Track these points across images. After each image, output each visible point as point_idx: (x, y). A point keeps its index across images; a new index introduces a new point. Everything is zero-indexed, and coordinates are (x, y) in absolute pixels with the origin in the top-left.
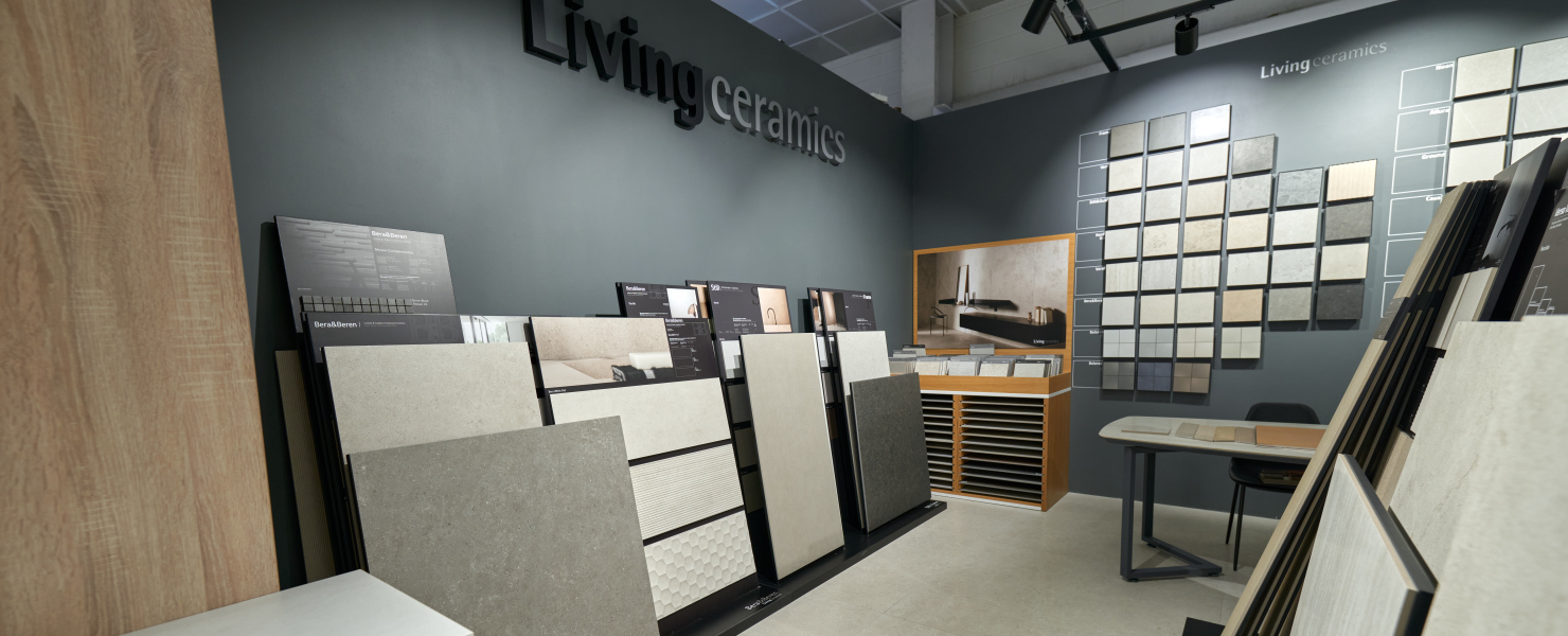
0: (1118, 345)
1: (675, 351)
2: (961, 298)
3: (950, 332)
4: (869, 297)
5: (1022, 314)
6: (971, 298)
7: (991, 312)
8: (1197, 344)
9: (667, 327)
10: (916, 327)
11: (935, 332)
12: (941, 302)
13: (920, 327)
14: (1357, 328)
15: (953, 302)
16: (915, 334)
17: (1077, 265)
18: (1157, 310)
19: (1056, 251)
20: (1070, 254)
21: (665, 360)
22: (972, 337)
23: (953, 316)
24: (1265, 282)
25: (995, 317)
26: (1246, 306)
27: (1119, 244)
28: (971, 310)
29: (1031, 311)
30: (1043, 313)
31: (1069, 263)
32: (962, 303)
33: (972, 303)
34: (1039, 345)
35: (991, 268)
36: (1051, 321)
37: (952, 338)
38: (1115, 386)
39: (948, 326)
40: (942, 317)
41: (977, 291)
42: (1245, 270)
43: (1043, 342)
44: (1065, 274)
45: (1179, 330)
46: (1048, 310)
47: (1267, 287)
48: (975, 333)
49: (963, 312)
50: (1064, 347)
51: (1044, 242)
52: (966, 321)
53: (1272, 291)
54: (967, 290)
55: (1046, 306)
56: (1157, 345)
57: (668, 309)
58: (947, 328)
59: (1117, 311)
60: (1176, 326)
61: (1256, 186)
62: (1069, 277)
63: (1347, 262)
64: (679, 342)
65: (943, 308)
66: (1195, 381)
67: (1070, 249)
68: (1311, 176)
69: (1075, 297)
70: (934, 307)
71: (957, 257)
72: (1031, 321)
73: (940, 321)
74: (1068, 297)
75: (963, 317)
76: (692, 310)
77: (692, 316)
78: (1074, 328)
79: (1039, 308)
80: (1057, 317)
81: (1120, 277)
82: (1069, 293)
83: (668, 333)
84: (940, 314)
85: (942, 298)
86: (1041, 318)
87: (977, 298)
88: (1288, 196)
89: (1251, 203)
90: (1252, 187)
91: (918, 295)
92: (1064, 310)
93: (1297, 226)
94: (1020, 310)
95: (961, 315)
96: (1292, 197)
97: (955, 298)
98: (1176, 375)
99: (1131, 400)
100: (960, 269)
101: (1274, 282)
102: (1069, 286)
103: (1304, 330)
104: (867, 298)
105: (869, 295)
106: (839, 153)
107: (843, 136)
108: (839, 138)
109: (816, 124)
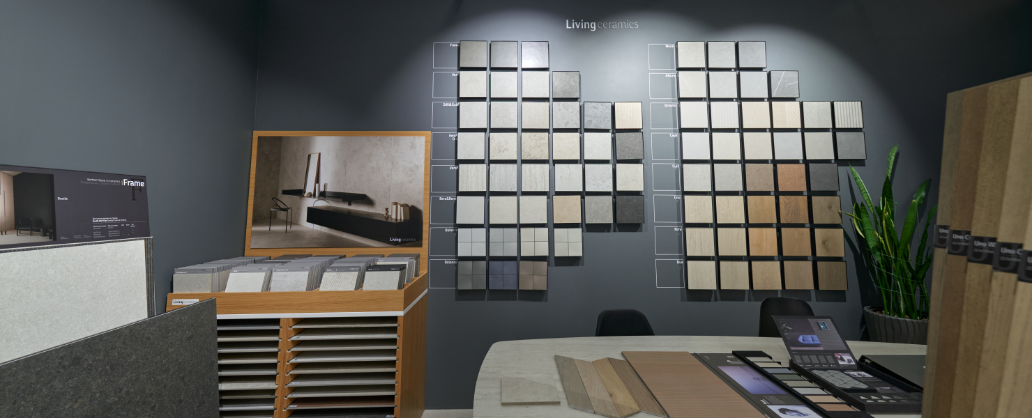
0: (471, 244)
2: (310, 188)
3: (294, 228)
4: (142, 184)
5: (378, 210)
6: (322, 189)
7: (344, 206)
8: (535, 243)
10: (250, 221)
11: (274, 228)
12: (285, 192)
13: (256, 222)
14: (641, 232)
15: (300, 193)
16: (248, 231)
17: (432, 162)
18: (503, 210)
19: (413, 146)
20: (426, 150)
22: (321, 233)
23: (299, 209)
24: (581, 190)
25: (349, 212)
26: (569, 210)
27: (470, 146)
28: (321, 204)
29: (388, 207)
30: (400, 209)
31: (426, 160)
32: (310, 195)
33: (323, 195)
34: (396, 244)
35: (345, 159)
36: (408, 218)
37: (297, 236)
38: (469, 287)
39: (291, 221)
40: (284, 210)
41: (329, 181)
42: (567, 178)
43: (400, 240)
44: (422, 170)
45: (522, 230)
46: (404, 206)
47: (583, 194)
48: (324, 230)
49: (311, 205)
50: (421, 246)
51: (402, 137)
52: (314, 216)
53: (587, 198)
54: (317, 181)
55: (402, 203)
56: (504, 244)
58: (291, 224)
59: (469, 210)
60: (519, 226)
61: (570, 110)
62: (427, 174)
63: (631, 177)
65: (287, 200)
66: (536, 278)
67: (426, 146)
68: (603, 108)
69: (431, 194)
70: (275, 199)
71: (306, 143)
72: (388, 217)
73: (282, 215)
74: (426, 194)
75: (311, 210)
78: (430, 226)
79: (396, 204)
80: (414, 213)
81: (472, 177)
82: (425, 189)
84: (282, 206)
85: (287, 188)
86: (397, 215)
87: (329, 189)
88: (591, 121)
89: (567, 123)
90: (567, 110)
91: (256, 183)
92: (421, 207)
93: (599, 145)
94: (377, 205)
95: (309, 209)
96: (594, 122)
97: (303, 188)
98: (521, 273)
99: (483, 299)
100: (309, 156)
101: (587, 190)
102: (425, 182)
103: (609, 231)
104: (133, 184)
105: (141, 181)
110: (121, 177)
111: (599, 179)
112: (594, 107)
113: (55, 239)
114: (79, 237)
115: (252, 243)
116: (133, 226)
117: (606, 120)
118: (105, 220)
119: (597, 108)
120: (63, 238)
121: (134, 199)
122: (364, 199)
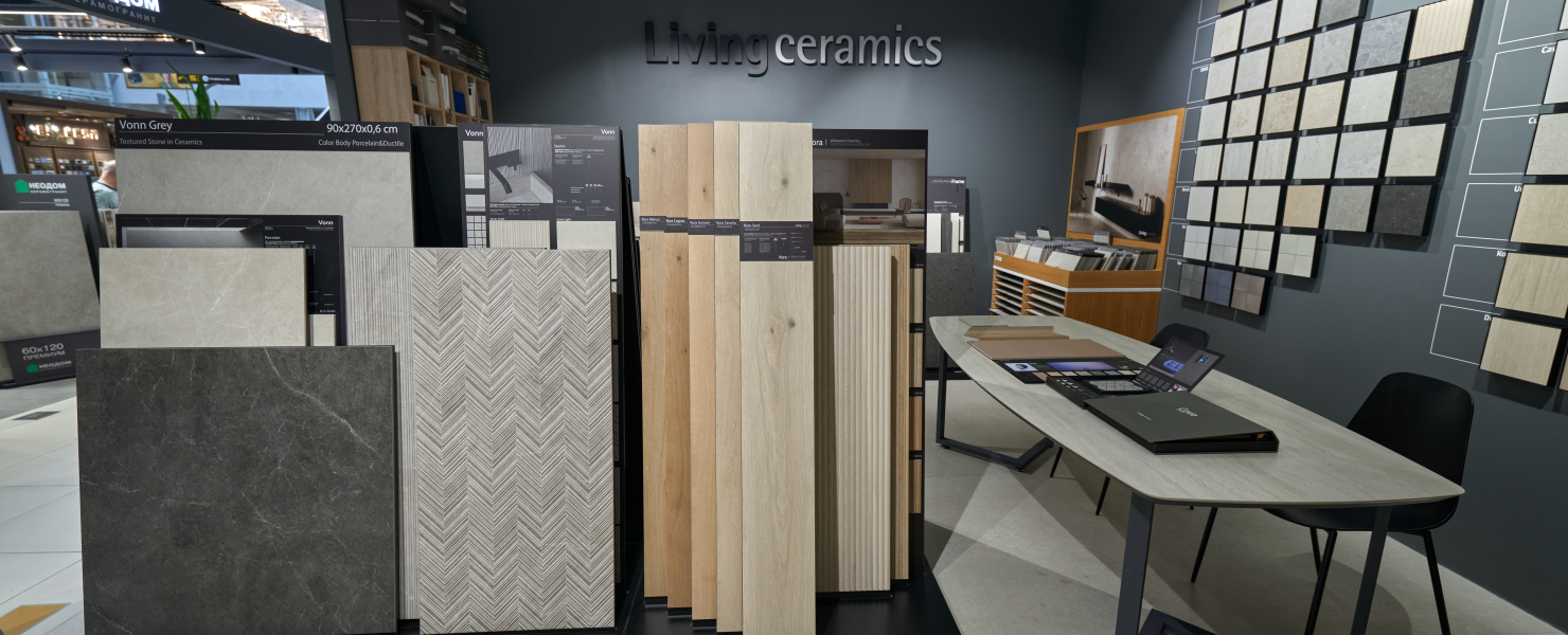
0: (1195, 245)
2: (1098, 182)
3: (1086, 216)
5: (1135, 202)
6: (1105, 181)
7: (1114, 197)
8: (1256, 252)
10: (1070, 208)
12: (1085, 184)
13: (1073, 210)
14: (1425, 250)
15: (1092, 183)
16: (1068, 216)
17: (1182, 146)
18: (1230, 205)
19: (1166, 130)
20: (1177, 132)
22: (1101, 222)
23: (1092, 198)
24: (1328, 176)
25: (1119, 203)
26: (1304, 207)
27: (1210, 122)
28: (1104, 194)
29: (1142, 198)
30: (1149, 200)
31: (1175, 144)
32: (1099, 186)
33: (1105, 186)
34: (1142, 237)
35: (1120, 149)
36: (1154, 211)
37: (1085, 223)
38: (1188, 293)
39: (1084, 210)
40: (1085, 199)
41: (1111, 174)
42: (1315, 157)
43: (1145, 234)
44: (1170, 156)
45: (1245, 232)
46: (1153, 197)
47: (1329, 184)
48: (1103, 219)
49: (1098, 196)
50: (1159, 241)
51: (1159, 120)
52: (1099, 205)
53: (1334, 190)
54: (1103, 173)
55: (1151, 194)
56: (1225, 249)
59: (1199, 203)
60: (1242, 227)
61: (1338, 43)
62: (1173, 161)
63: (1417, 151)
65: (1087, 189)
66: (1250, 296)
67: (1177, 126)
68: (1396, 23)
69: (1176, 184)
70: (1081, 189)
71: (1099, 134)
72: (1140, 209)
73: (1082, 203)
74: (1169, 184)
75: (1098, 201)
78: (1171, 220)
79: (1147, 195)
80: (1158, 204)
81: (1206, 163)
82: (1170, 179)
84: (1082, 196)
85: (1085, 180)
86: (1147, 207)
87: (1108, 181)
88: (1368, 55)
89: (1330, 66)
90: (1334, 43)
91: (1075, 175)
92: (1164, 200)
93: (1372, 97)
94: (1135, 196)
95: (1098, 199)
96: (1373, 55)
97: (1094, 180)
98: (1235, 288)
99: (1203, 312)
100: (1101, 147)
101: (1337, 176)
102: (1171, 171)
103: (1367, 245)
104: (957, 182)
105: (963, 180)
106: (934, 56)
107: (939, 39)
108: (934, 43)
109: (898, 39)
110: (951, 178)
111: (1360, 157)
112: (1379, 28)
116: (955, 206)
117: (1395, 47)
119: (1383, 28)
121: (958, 191)
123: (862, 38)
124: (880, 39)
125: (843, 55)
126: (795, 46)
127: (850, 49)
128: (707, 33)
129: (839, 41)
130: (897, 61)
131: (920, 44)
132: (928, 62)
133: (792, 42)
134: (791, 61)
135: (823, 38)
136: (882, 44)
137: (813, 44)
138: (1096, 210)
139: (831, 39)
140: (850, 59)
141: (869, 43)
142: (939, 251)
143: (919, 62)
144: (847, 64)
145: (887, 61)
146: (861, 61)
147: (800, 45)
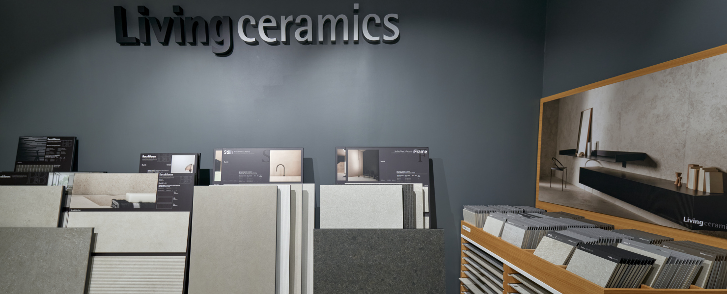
1: (160, 193)
2: (582, 149)
3: (569, 187)
5: (666, 176)
6: (593, 148)
7: (618, 168)
9: (159, 179)
10: (538, 178)
11: (555, 186)
12: (562, 153)
13: (542, 178)
15: (573, 153)
16: (537, 186)
21: (151, 198)
22: (592, 197)
23: (572, 169)
25: (624, 175)
28: (592, 164)
29: (682, 171)
30: (704, 174)
32: (584, 155)
33: (594, 155)
34: (694, 228)
35: (620, 110)
36: (720, 190)
37: (570, 196)
39: (566, 181)
40: (561, 169)
41: (601, 140)
43: (701, 224)
46: (713, 170)
48: (595, 193)
49: (583, 166)
52: (587, 176)
54: (589, 139)
55: (709, 166)
57: (170, 168)
58: (566, 183)
64: (165, 188)
65: (563, 160)
70: (554, 158)
71: (579, 100)
72: (680, 185)
73: (559, 174)
75: (583, 171)
76: (189, 168)
77: (188, 172)
79: (696, 166)
83: (158, 182)
84: (560, 166)
85: (563, 149)
86: (698, 184)
87: (600, 148)
91: (542, 144)
94: (662, 168)
95: (582, 169)
97: (576, 148)
100: (582, 113)
104: (420, 152)
105: (425, 150)
106: (391, 32)
107: (396, 16)
108: (391, 20)
109: (356, 17)
110: (413, 148)
113: (379, 181)
114: (390, 180)
115: (540, 197)
116: (419, 176)
118: (403, 172)
120: (382, 180)
121: (420, 161)
122: (643, 159)
123: (320, 17)
124: (338, 18)
125: (303, 34)
126: (256, 26)
127: (309, 28)
128: (173, 16)
129: (298, 20)
130: (356, 38)
131: (378, 21)
132: (386, 38)
133: (253, 22)
134: (253, 40)
135: (283, 18)
136: (340, 22)
137: (273, 24)
138: (581, 181)
139: (290, 18)
140: (309, 37)
141: (327, 23)
142: (401, 227)
143: (377, 39)
144: (306, 43)
145: (346, 38)
146: (321, 39)
147: (261, 25)
